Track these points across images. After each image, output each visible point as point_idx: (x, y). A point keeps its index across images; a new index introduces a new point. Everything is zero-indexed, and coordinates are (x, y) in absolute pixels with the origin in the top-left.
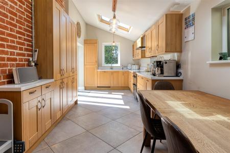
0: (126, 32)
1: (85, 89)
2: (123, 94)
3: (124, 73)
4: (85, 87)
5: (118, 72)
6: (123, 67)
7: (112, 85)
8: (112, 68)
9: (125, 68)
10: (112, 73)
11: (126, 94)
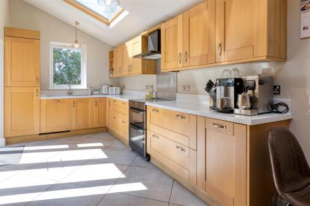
0: (103, 26)
1: (8, 143)
2: (100, 144)
3: (97, 102)
4: (6, 138)
5: (85, 101)
6: (93, 90)
7: (74, 127)
8: (70, 93)
9: (98, 92)
10: (75, 102)
11: (108, 144)
